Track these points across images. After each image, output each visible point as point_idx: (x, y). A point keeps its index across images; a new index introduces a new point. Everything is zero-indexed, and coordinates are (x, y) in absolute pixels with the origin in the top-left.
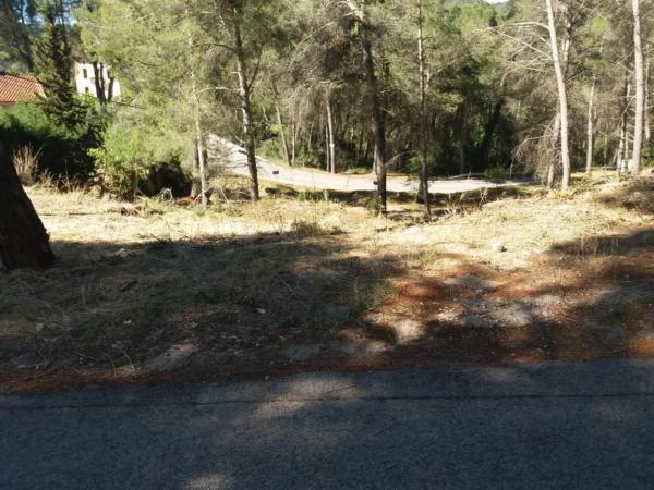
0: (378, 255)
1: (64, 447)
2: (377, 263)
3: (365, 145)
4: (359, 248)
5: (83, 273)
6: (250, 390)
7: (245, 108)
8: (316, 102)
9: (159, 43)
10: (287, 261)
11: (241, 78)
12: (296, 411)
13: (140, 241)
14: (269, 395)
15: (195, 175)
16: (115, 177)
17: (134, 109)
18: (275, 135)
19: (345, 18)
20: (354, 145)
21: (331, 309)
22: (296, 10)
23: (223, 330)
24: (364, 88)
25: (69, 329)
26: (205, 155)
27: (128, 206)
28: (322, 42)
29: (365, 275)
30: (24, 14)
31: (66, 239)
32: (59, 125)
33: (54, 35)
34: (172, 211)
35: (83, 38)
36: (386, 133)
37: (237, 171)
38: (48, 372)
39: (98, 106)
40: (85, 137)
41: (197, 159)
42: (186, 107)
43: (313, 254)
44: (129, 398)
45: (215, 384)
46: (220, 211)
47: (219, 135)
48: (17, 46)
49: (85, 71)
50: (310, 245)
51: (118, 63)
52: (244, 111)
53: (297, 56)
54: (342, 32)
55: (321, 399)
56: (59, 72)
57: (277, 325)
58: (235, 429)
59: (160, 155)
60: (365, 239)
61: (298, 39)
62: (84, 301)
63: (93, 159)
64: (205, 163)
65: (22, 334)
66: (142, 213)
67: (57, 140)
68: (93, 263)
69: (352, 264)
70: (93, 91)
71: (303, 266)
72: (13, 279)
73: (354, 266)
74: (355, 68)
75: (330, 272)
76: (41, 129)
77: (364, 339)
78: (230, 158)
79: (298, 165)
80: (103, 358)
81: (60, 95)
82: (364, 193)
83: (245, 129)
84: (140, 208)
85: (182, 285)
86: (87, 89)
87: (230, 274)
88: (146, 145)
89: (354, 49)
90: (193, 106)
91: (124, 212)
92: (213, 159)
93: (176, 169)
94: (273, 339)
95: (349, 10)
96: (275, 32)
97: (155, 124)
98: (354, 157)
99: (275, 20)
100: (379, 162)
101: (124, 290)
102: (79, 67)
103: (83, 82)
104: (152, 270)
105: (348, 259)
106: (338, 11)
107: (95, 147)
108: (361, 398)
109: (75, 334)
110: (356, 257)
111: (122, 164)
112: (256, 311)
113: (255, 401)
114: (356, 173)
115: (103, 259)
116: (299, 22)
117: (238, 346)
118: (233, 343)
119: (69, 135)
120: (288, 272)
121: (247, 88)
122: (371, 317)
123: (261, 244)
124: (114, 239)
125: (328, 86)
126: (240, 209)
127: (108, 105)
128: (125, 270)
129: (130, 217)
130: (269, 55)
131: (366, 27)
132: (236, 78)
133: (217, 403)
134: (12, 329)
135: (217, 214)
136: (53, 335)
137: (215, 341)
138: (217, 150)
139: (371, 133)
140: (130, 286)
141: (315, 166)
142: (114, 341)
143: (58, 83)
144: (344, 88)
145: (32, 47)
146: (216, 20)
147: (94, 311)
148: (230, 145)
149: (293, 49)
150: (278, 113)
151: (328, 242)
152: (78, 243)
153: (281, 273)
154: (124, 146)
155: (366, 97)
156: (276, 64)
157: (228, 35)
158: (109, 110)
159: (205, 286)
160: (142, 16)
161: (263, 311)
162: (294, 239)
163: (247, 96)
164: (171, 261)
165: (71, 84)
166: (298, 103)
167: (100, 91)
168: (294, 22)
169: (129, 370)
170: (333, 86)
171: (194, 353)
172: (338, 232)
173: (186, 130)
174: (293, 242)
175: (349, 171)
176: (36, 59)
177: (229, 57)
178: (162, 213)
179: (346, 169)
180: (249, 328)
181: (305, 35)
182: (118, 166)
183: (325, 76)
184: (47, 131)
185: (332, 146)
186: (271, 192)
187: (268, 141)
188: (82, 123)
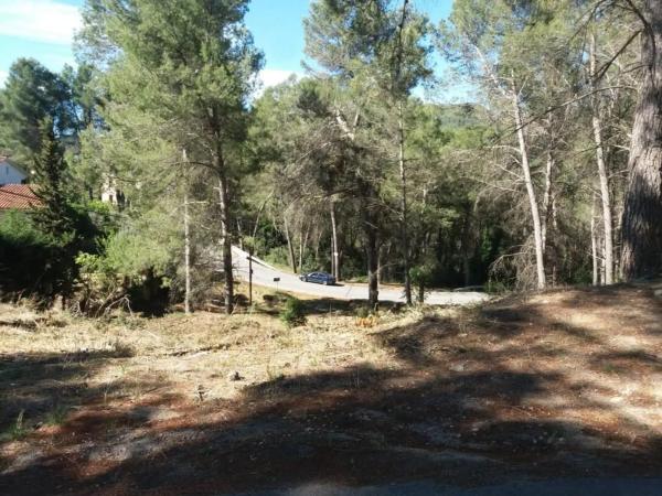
7: (224, 221)
11: (221, 193)
19: (339, 140)
32: (46, 233)
40: (70, 244)
52: (222, 223)
54: (338, 151)
56: (52, 185)
63: (80, 266)
67: (39, 247)
81: (51, 206)
82: (359, 302)
83: (223, 240)
95: (342, 132)
114: (360, 282)
116: (295, 143)
119: (54, 242)
143: (50, 195)
150: (285, 224)
167: (120, 199)
175: (354, 279)
179: (351, 276)
185: (336, 254)
186: (268, 298)
187: (276, 249)
188: (69, 231)
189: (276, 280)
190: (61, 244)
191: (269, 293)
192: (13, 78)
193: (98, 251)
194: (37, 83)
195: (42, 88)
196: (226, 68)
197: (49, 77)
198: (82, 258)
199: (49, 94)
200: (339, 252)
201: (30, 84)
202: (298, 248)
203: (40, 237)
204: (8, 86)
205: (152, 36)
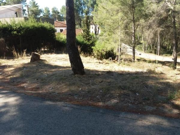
0: (176, 82)
1: (86, 121)
2: (176, 85)
3: (170, 47)
4: (169, 79)
5: (91, 77)
6: (135, 116)
7: (133, 36)
8: (155, 34)
9: (112, 19)
10: (146, 81)
11: (133, 28)
12: (149, 125)
13: (104, 71)
14: (140, 119)
15: (117, 54)
16: (97, 54)
17: (104, 37)
18: (141, 44)
19: (167, 9)
20: (166, 47)
21: (160, 97)
22: (151, 8)
23: (126, 98)
24: (172, 30)
25: (87, 90)
26: (120, 49)
27: (101, 61)
28: (159, 17)
29: (172, 88)
30: (80, 13)
31: (87, 68)
32: (86, 41)
33: (87, 18)
34: (111, 63)
35: (93, 19)
36: (178, 44)
37: (129, 54)
38: (82, 100)
39: (95, 36)
40: (91, 44)
41: (118, 50)
42: (117, 36)
43: (154, 79)
44: (101, 111)
45: (124, 112)
46: (124, 64)
47: (125, 44)
48: (78, 21)
49: (93, 27)
50: (153, 77)
51: (101, 24)
52: (133, 37)
53: (150, 21)
54: (165, 13)
55: (156, 124)
56: (87, 28)
57: (142, 99)
58: (130, 126)
59: (109, 49)
60: (172, 77)
61: (151, 16)
62: (91, 84)
63: (93, 49)
64: (120, 51)
65: (77, 90)
66: (104, 63)
67: (85, 44)
68: (93, 75)
69: (167, 84)
70: (94, 32)
71: (150, 82)
72: (75, 77)
73: (168, 85)
74: (169, 24)
75: (159, 85)
76: (82, 41)
77: (171, 108)
78: (127, 50)
79: (148, 52)
80: (95, 99)
81: (87, 33)
82: (169, 62)
83: (133, 42)
84: (103, 62)
85: (115, 83)
86: (93, 32)
87: (128, 82)
88: (106, 46)
89: (169, 18)
90: (119, 36)
91: (100, 63)
92: (122, 50)
93: (112, 52)
94: (141, 103)
95: (169, 7)
96: (145, 15)
97: (108, 40)
98: (166, 51)
99: (145, 11)
100: (175, 53)
101: (100, 83)
102: (91, 26)
103: (92, 30)
104: (107, 78)
105: (166, 82)
106: (165, 7)
107: (93, 46)
108: (170, 126)
109: (89, 92)
110: (169, 82)
111: (99, 51)
112: (136, 94)
113: (136, 120)
114: (166, 56)
115: (96, 74)
116: (152, 11)
117: (130, 103)
118: (129, 102)
119: (88, 43)
120: (146, 84)
121: (135, 30)
122: (174, 101)
123: (137, 75)
124: (98, 69)
125: (160, 30)
126: (130, 64)
127: (97, 36)
128: (101, 77)
129: (101, 64)
130: (142, 21)
131: (174, 12)
132: (132, 28)
133: (125, 118)
134: (75, 89)
135: (123, 65)
136: (83, 92)
137: (124, 100)
138: (124, 48)
139: (173, 44)
140: (102, 82)
141: (153, 53)
142: (97, 95)
143: (87, 30)
144: (164, 30)
145: (82, 22)
146: (128, 12)
147: (93, 87)
148: (128, 46)
149: (149, 19)
150: (143, 38)
151: (159, 76)
152: (89, 70)
153: (144, 84)
154: (100, 46)
155: (172, 33)
156: (144, 23)
157: (131, 16)
158: (97, 37)
159: (121, 84)
160: (108, 12)
161: (138, 94)
162: (147, 74)
163: (134, 33)
164: (112, 77)
165: (89, 31)
166: (149, 35)
167: (96, 32)
168: (151, 11)
169: (101, 104)
170: (161, 29)
171: (118, 102)
172: (162, 73)
173: (116, 42)
174: (147, 75)
175: (164, 55)
176: (82, 24)
177: (130, 22)
178: (109, 64)
179: (163, 54)
180: (133, 98)
181: (154, 15)
182: (98, 51)
183: (159, 27)
184: (83, 42)
186: (138, 60)
189: (140, 54)
200: (160, 46)
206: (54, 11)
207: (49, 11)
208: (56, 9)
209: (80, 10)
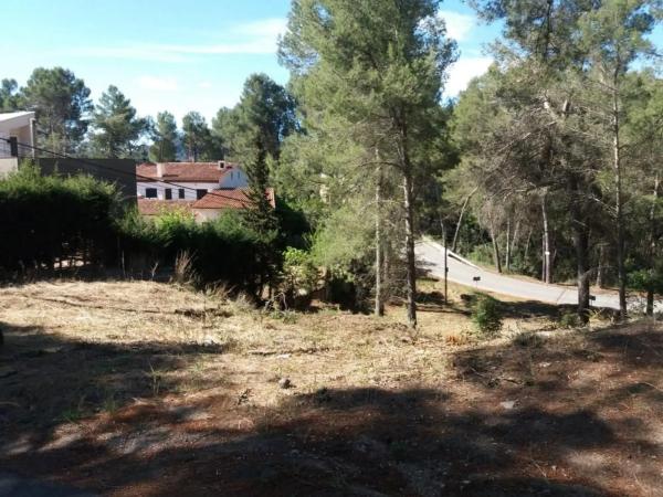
7: (407, 219)
11: (406, 192)
18: (491, 240)
32: (258, 230)
40: (275, 241)
52: (407, 222)
81: (261, 207)
83: (407, 239)
114: (574, 285)
119: (261, 238)
121: (411, 201)
132: (403, 192)
141: (530, 275)
163: (409, 208)
185: (547, 253)
186: (466, 298)
187: (481, 247)
188: (273, 228)
189: (477, 279)
190: (267, 240)
191: (467, 293)
192: (246, 93)
193: (305, 246)
194: (265, 96)
195: (271, 100)
196: (410, 67)
197: (276, 89)
198: (291, 253)
199: (275, 105)
200: (550, 251)
201: (260, 97)
202: (505, 246)
203: (250, 233)
204: (243, 100)
205: (344, 42)
206: (192, 125)
207: (173, 126)
208: (197, 117)
209: (279, 123)
